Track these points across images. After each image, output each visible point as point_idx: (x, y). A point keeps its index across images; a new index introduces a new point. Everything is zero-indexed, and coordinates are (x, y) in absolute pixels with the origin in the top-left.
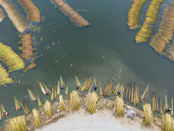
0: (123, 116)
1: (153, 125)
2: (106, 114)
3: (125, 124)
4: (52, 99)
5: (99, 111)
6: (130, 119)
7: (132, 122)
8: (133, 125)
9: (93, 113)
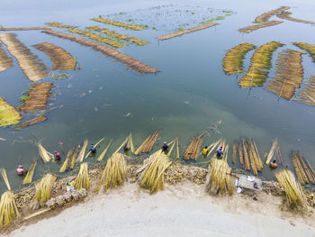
0: (231, 194)
1: (310, 208)
2: (189, 192)
3: (238, 210)
4: (63, 168)
5: (172, 187)
6: (249, 200)
7: (254, 204)
8: (259, 212)
9: (155, 190)
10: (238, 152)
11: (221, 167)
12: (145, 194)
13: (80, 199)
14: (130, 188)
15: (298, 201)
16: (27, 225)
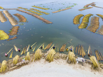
0: (75, 63)
2: (61, 62)
3: (77, 69)
4: (22, 54)
5: (56, 60)
6: (81, 65)
7: (82, 67)
8: (84, 69)
10: (77, 50)
11: (72, 54)
12: (47, 63)
13: (27, 64)
14: (43, 60)
15: (97, 66)
16: (10, 71)
